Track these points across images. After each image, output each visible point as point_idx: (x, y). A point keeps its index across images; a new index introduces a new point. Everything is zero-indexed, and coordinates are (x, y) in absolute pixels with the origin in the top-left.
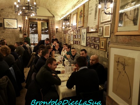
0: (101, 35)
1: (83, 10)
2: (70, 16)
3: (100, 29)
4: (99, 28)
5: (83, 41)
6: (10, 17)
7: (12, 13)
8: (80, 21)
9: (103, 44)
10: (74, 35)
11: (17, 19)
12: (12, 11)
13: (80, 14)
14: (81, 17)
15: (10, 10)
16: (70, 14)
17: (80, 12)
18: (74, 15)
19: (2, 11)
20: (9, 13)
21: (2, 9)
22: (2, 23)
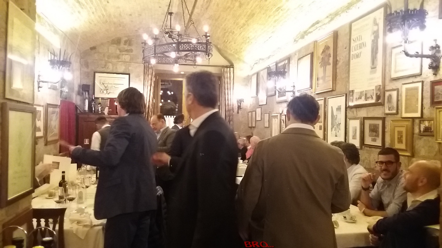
0: (394, 112)
1: (331, 45)
2: (287, 62)
3: (390, 97)
4: (387, 94)
5: (334, 132)
6: (110, 68)
7: (118, 57)
8: (321, 75)
9: (402, 136)
11: (129, 74)
12: (118, 52)
13: (321, 57)
15: (113, 49)
16: (289, 59)
17: (323, 52)
18: (299, 59)
19: (93, 51)
20: (109, 57)
21: (93, 48)
22: (91, 83)
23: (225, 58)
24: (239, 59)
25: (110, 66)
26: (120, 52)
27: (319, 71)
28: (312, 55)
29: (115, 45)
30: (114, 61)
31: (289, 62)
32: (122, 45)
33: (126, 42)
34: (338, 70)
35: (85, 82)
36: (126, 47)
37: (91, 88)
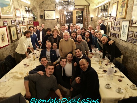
5: (123, 35)
6: (49, 9)
8: (121, 11)
10: (111, 27)
11: (55, 11)
13: (122, 3)
14: (123, 7)
18: (113, 4)
21: (43, 2)
22: (43, 14)
23: (87, 2)
24: (92, 2)
26: (51, 3)
28: (118, 2)
30: (50, 6)
31: (109, 5)
34: (128, 10)
35: (41, 14)
36: (53, 1)
37: (44, 16)
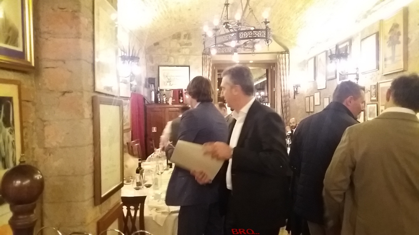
1: (401, 23)
2: (348, 43)
6: (172, 61)
7: (179, 51)
8: (390, 55)
11: (189, 66)
12: (179, 46)
13: (389, 36)
14: (393, 42)
15: (174, 44)
16: (350, 41)
17: (391, 30)
18: (363, 40)
19: (157, 46)
20: (171, 51)
21: (156, 44)
22: (155, 76)
23: (280, 44)
24: (294, 44)
25: (172, 59)
26: (181, 45)
27: (386, 50)
28: (378, 34)
29: (176, 40)
30: (175, 54)
31: (351, 44)
32: (182, 40)
33: (185, 36)
34: (410, 49)
35: (151, 75)
36: (186, 41)
37: (156, 80)
